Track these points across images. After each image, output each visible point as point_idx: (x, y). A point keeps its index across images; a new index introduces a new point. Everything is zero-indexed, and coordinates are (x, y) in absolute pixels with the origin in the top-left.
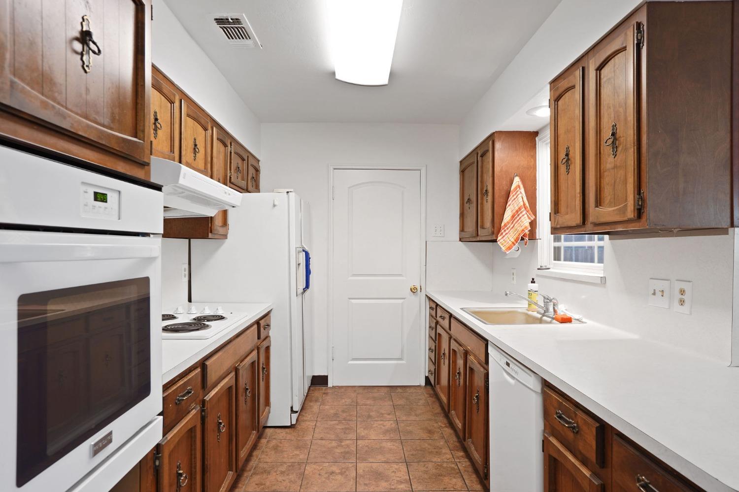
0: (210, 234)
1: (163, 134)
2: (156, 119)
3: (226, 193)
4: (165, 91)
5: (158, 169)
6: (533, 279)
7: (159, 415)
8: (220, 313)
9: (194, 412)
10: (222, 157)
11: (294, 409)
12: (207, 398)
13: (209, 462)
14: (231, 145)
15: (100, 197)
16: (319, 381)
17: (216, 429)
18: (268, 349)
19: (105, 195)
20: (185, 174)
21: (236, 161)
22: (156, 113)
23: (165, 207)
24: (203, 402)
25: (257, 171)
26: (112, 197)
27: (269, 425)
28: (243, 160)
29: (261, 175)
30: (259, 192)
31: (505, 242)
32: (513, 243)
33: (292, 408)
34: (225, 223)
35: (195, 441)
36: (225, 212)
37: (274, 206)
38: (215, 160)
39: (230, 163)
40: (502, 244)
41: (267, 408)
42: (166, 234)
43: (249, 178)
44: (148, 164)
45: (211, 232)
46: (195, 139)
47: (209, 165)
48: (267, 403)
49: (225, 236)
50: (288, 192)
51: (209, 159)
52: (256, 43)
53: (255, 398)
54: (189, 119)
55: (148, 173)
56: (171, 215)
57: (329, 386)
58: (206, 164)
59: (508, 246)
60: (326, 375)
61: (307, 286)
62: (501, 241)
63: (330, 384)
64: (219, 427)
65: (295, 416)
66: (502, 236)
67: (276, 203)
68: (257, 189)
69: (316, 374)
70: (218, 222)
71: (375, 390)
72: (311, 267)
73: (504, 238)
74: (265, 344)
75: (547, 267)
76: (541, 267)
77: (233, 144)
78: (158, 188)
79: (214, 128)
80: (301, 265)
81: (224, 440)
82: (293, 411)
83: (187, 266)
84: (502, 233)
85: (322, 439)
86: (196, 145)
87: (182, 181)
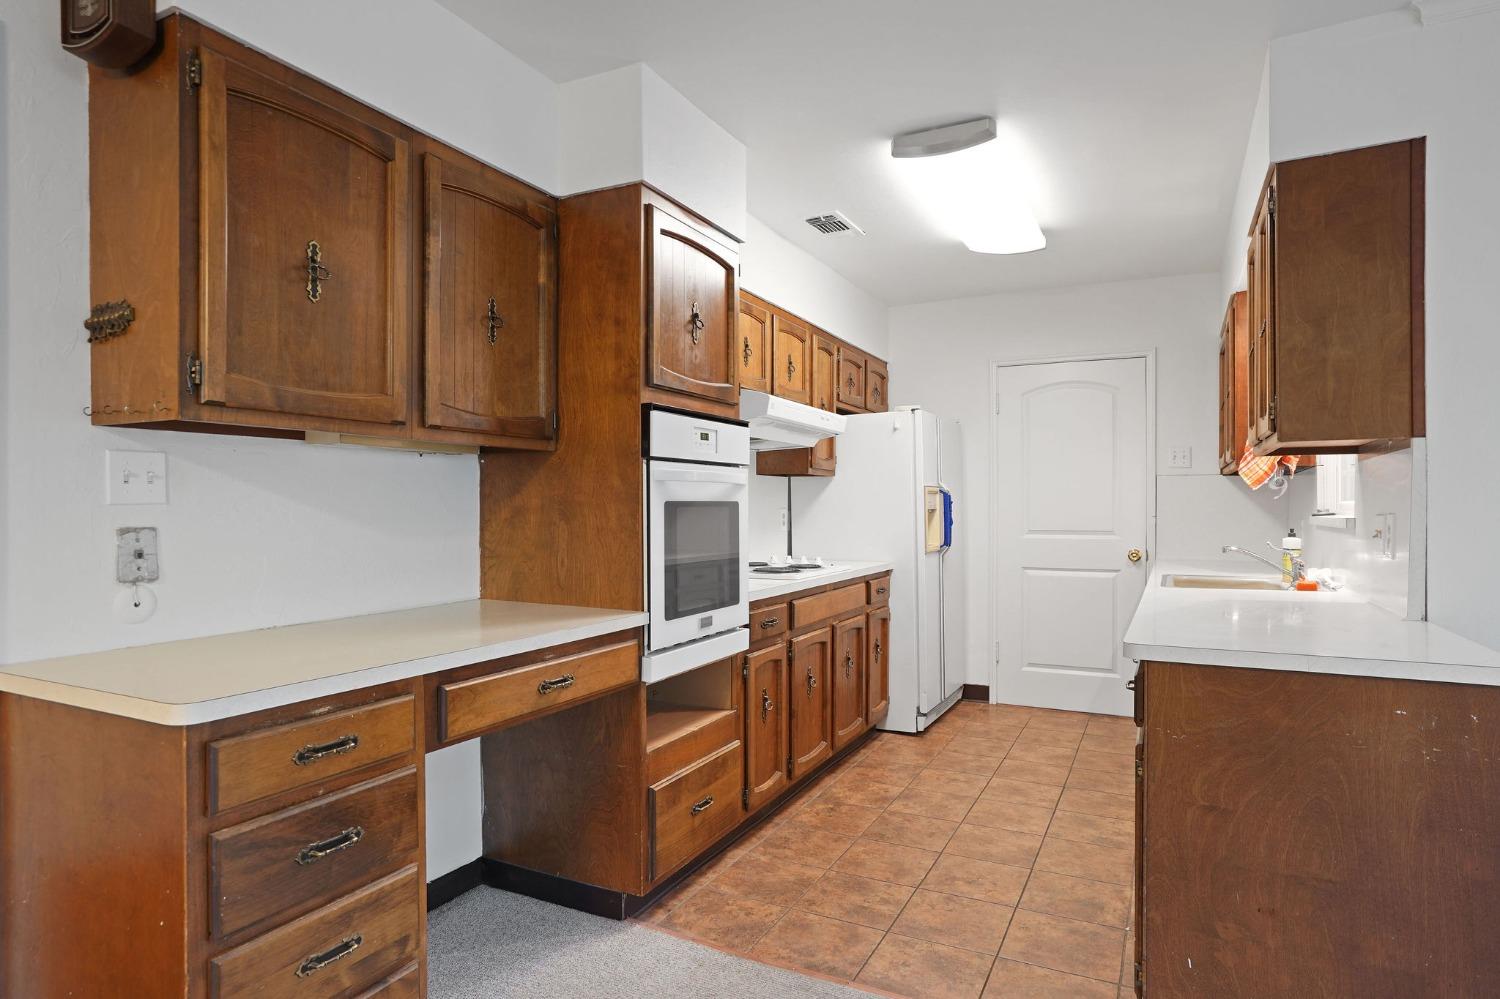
0: (810, 469)
1: (754, 360)
2: (747, 346)
3: (823, 418)
4: (755, 313)
5: (747, 402)
6: (1292, 530)
7: (745, 626)
8: (819, 562)
9: (779, 646)
10: (826, 371)
11: (923, 711)
12: (795, 640)
13: (798, 707)
14: (839, 351)
15: (705, 437)
16: (975, 694)
17: (806, 683)
18: (885, 622)
19: (707, 434)
20: (773, 404)
21: (847, 370)
22: (746, 339)
23: (751, 439)
24: (790, 643)
25: (884, 378)
26: (712, 436)
27: (887, 728)
28: (859, 367)
29: (889, 384)
30: (887, 410)
31: (1251, 471)
32: (1266, 472)
33: (918, 708)
34: (831, 455)
35: (781, 676)
36: (831, 441)
37: (895, 429)
38: (815, 376)
39: (838, 375)
40: (1246, 476)
41: (884, 702)
42: (761, 470)
43: (869, 391)
44: (737, 404)
45: (811, 467)
46: (790, 356)
47: (808, 384)
48: (884, 694)
49: (832, 472)
50: (913, 410)
51: (808, 377)
52: (857, 233)
53: (862, 677)
54: (782, 334)
55: (737, 413)
56: (763, 448)
57: (990, 702)
58: (804, 383)
59: (1255, 478)
60: (987, 685)
61: (947, 542)
62: (1244, 470)
63: (993, 700)
64: (809, 682)
65: (921, 719)
66: (1245, 463)
67: (897, 426)
68: (884, 406)
69: (972, 681)
70: (821, 454)
71: (1065, 715)
72: (954, 516)
73: (1250, 465)
74: (880, 613)
75: (1331, 512)
76: (1319, 511)
77: (841, 350)
78: (745, 424)
79: (814, 337)
80: (938, 512)
81: (817, 703)
82: (919, 714)
83: (786, 512)
84: (1246, 458)
85: (955, 751)
86: (790, 363)
87: (771, 412)
